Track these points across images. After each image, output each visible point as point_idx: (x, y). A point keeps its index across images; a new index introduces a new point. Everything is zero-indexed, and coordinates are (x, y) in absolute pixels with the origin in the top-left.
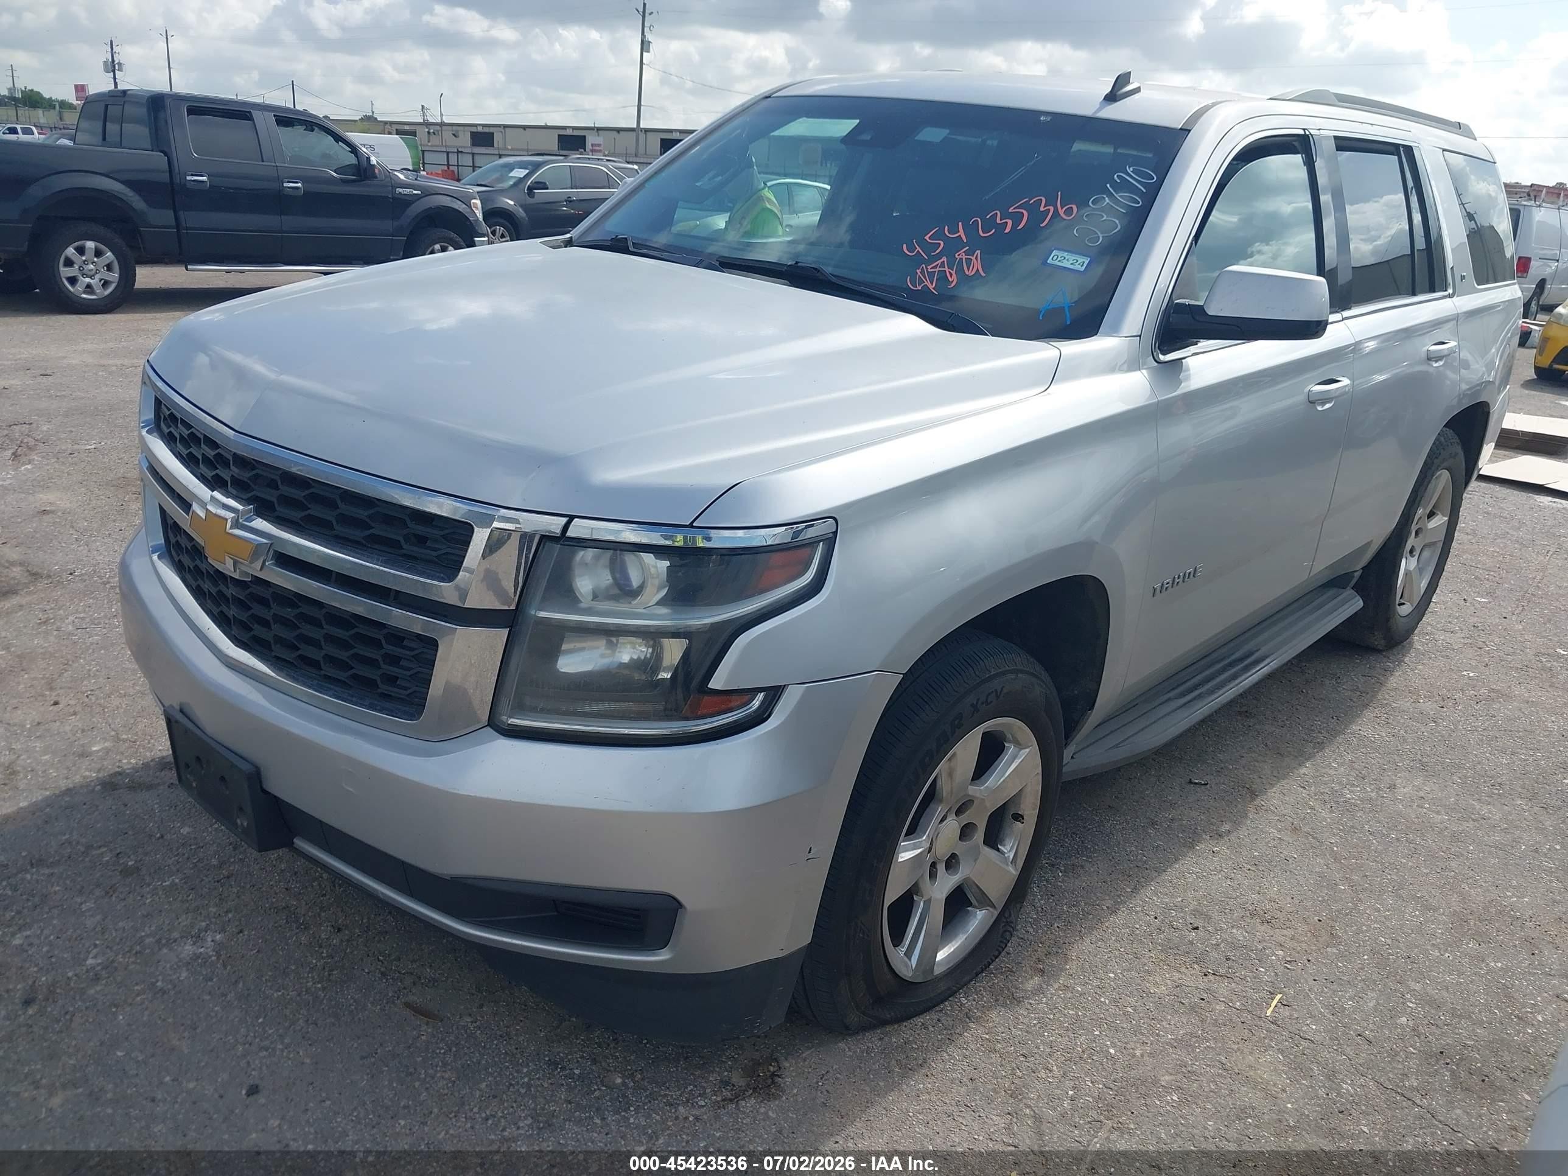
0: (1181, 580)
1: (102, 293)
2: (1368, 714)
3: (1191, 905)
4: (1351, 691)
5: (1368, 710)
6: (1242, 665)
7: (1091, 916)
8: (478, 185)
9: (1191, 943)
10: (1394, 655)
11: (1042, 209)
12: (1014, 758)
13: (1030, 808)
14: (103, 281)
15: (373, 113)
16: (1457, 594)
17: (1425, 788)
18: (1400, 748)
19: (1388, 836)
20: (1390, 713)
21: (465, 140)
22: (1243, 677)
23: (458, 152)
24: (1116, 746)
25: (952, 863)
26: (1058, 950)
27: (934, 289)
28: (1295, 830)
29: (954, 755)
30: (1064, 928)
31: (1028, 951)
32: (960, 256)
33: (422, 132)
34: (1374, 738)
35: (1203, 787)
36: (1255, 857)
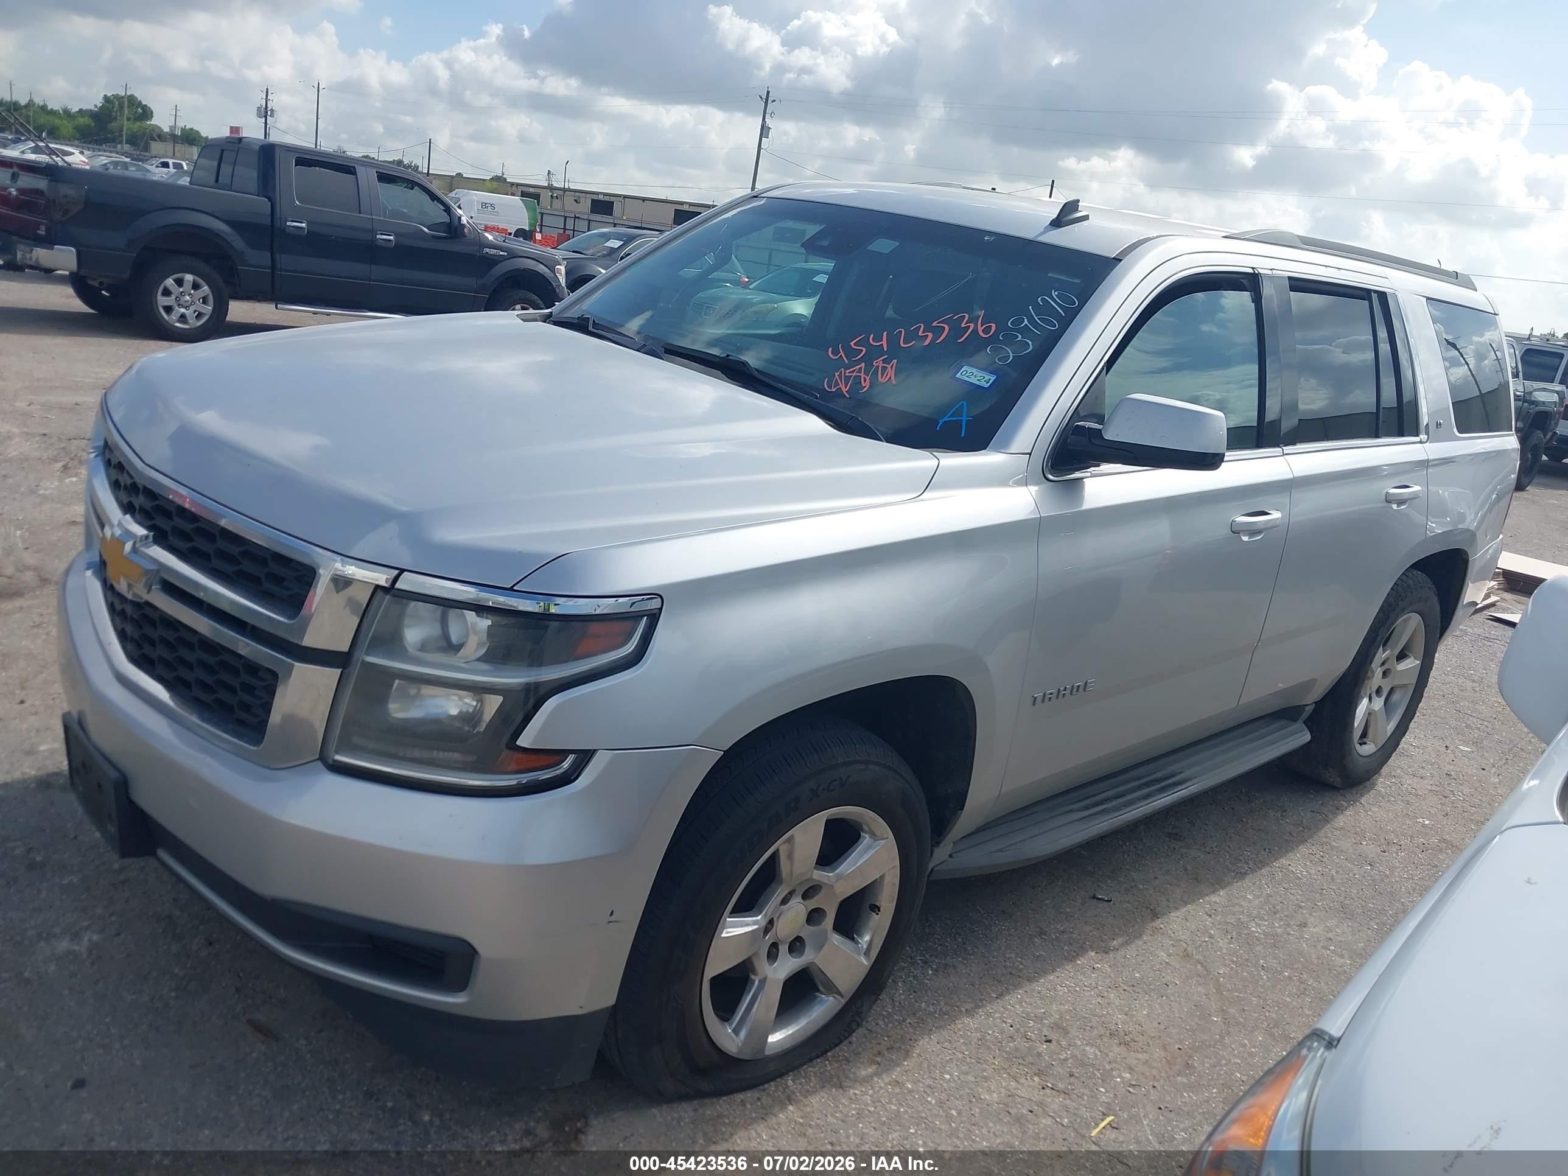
0: (1068, 692)
1: (194, 323)
2: (1303, 849)
3: (1053, 1018)
4: (1294, 825)
5: (1304, 846)
6: (1159, 786)
7: (947, 1016)
8: (574, 252)
9: (1039, 1055)
10: (1352, 793)
11: (963, 325)
12: (869, 847)
13: (888, 900)
14: (197, 313)
15: (503, 174)
16: (1441, 741)
17: (1337, 930)
18: (1325, 887)
19: (1281, 973)
20: (1327, 851)
21: (586, 206)
22: (1155, 798)
23: (575, 217)
24: (1001, 850)
25: (796, 945)
26: (901, 1047)
27: (847, 392)
28: (1187, 956)
29: (792, 837)
30: (916, 1025)
31: (871, 1043)
32: (877, 364)
33: (545, 196)
34: (1302, 874)
35: (1105, 904)
36: (1135, 978)
